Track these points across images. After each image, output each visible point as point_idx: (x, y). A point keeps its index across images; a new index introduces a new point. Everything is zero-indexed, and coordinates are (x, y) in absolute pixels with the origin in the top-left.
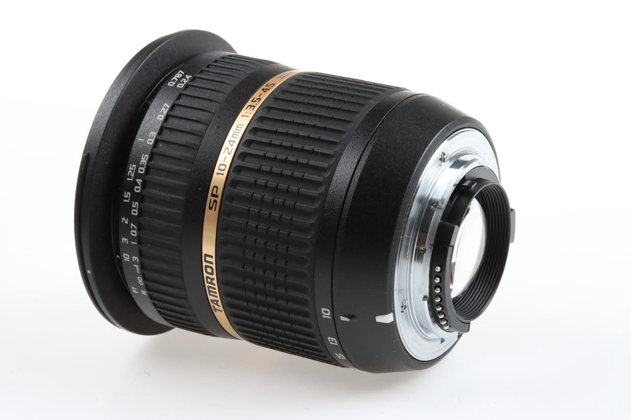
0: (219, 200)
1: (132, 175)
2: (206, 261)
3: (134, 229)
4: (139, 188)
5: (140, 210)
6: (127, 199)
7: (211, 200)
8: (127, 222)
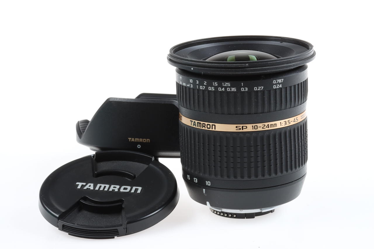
0: (241, 131)
1: (225, 85)
2: (212, 125)
4: (221, 90)
5: (211, 91)
6: (214, 84)
7: (240, 126)
8: (205, 84)
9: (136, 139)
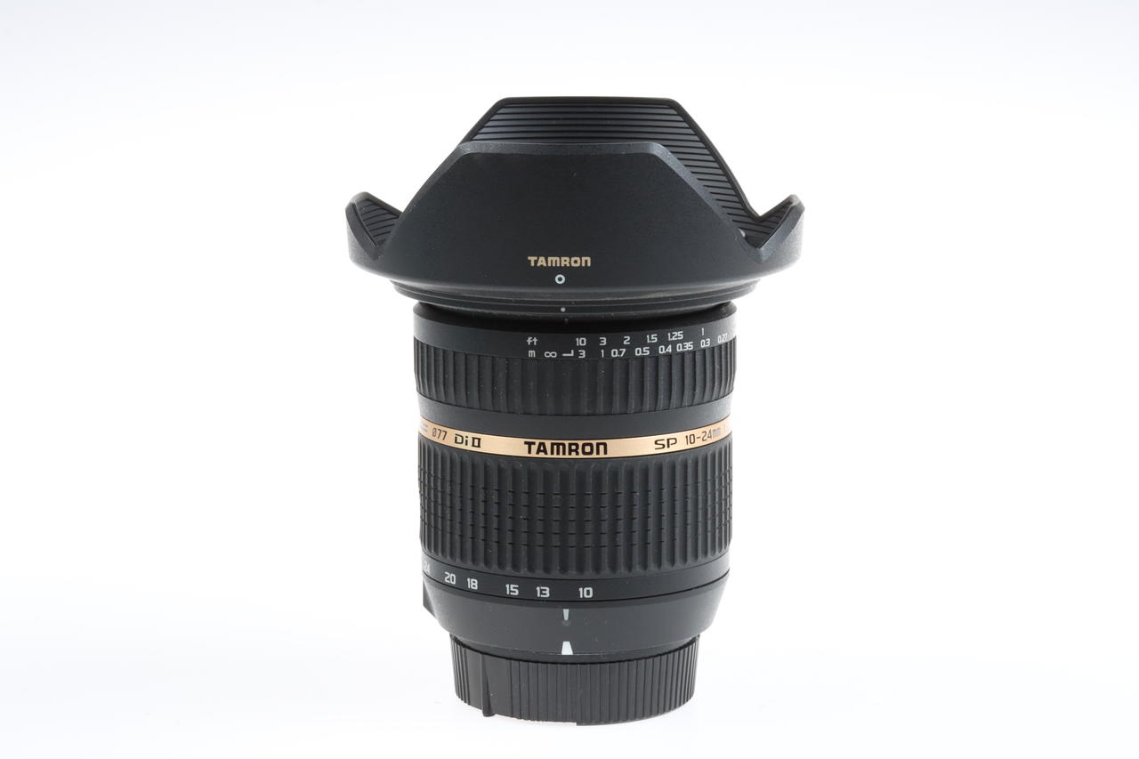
0: (666, 450)
1: (673, 339)
2: (598, 445)
3: (620, 353)
4: (664, 352)
5: (643, 358)
6: (650, 339)
7: (663, 439)
8: (625, 343)
9: (550, 259)
